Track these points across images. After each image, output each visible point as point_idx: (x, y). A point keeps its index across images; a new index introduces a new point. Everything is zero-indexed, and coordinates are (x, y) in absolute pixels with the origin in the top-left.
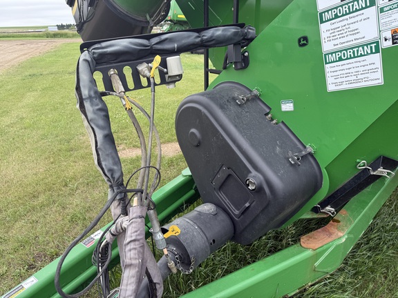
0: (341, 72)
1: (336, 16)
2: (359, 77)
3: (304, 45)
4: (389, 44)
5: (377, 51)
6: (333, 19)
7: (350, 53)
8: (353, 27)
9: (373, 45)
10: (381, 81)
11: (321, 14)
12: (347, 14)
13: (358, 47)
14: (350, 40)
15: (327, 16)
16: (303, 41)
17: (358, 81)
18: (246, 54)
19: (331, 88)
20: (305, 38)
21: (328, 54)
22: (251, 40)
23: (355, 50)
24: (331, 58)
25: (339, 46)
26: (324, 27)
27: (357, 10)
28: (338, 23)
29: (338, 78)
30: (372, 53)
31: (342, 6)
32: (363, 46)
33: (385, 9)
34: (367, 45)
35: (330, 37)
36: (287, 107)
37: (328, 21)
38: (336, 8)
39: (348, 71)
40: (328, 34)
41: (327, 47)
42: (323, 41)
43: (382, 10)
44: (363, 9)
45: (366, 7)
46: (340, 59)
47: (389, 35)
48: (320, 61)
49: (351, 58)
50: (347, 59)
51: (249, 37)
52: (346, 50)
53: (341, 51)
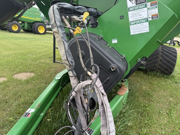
0: (136, 28)
1: (134, 10)
2: (142, 29)
3: (122, 19)
4: (151, 19)
5: (147, 21)
6: (133, 10)
7: (139, 22)
8: (140, 13)
9: (146, 19)
10: (148, 31)
11: (129, 8)
12: (138, 9)
13: (141, 20)
14: (138, 18)
15: (131, 9)
16: (122, 17)
17: (141, 31)
18: (97, 21)
19: (132, 34)
20: (123, 16)
21: (131, 22)
22: (100, 15)
23: (140, 21)
24: (132, 23)
25: (135, 19)
26: (129, 13)
27: (141, 8)
28: (135, 12)
29: (134, 30)
30: (146, 22)
31: (136, 6)
32: (143, 20)
33: (150, 9)
34: (144, 19)
35: (132, 16)
36: (115, 41)
37: (131, 11)
38: (134, 7)
39: (138, 28)
40: (131, 15)
41: (131, 19)
42: (129, 17)
43: (149, 9)
44: (143, 8)
45: (144, 8)
46: (135, 24)
47: (151, 17)
48: (128, 24)
49: (139, 23)
50: (138, 24)
51: (99, 14)
52: (137, 21)
53: (136, 21)
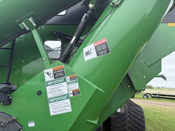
0: (56, 107)
1: (53, 84)
2: (63, 108)
3: (40, 94)
4: (72, 95)
5: (68, 98)
6: (51, 85)
7: (58, 99)
8: (59, 88)
9: (67, 96)
10: (70, 110)
11: (47, 83)
12: (56, 84)
13: (62, 96)
14: (58, 93)
15: (49, 83)
16: (39, 93)
17: (62, 110)
18: (10, 97)
19: (52, 114)
20: (40, 92)
21: (50, 99)
22: (14, 91)
23: (61, 97)
24: (51, 100)
25: (54, 96)
26: (48, 88)
27: (60, 83)
28: (53, 87)
29: (55, 109)
30: (66, 99)
31: (55, 80)
32: (63, 96)
33: (70, 83)
34: (65, 96)
35: (51, 92)
36: (32, 125)
37: (50, 85)
38: (53, 81)
39: (58, 106)
40: (50, 91)
41: (49, 96)
42: (48, 93)
43: (68, 83)
44: (62, 82)
45: (63, 82)
46: (55, 101)
47: (72, 92)
48: (46, 102)
49: (59, 101)
50: (58, 101)
51: (13, 89)
52: (57, 97)
53: (55, 98)
